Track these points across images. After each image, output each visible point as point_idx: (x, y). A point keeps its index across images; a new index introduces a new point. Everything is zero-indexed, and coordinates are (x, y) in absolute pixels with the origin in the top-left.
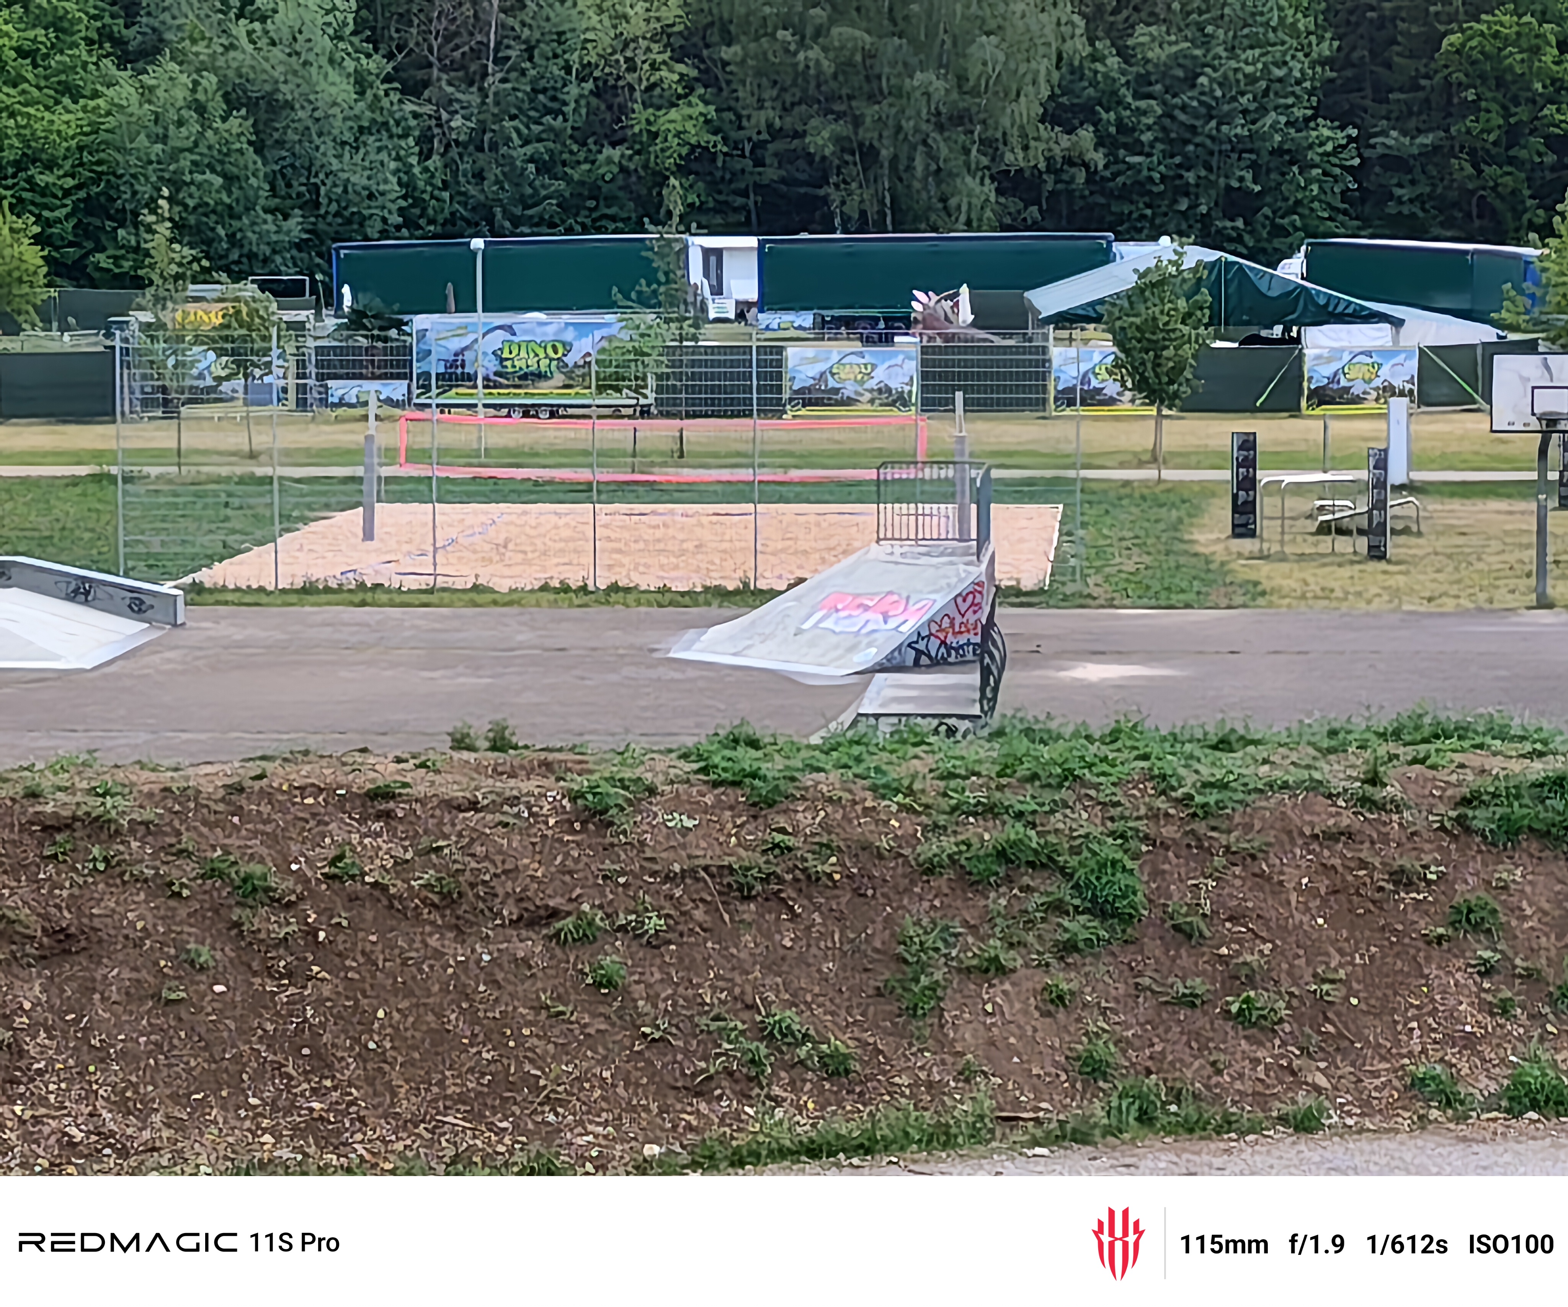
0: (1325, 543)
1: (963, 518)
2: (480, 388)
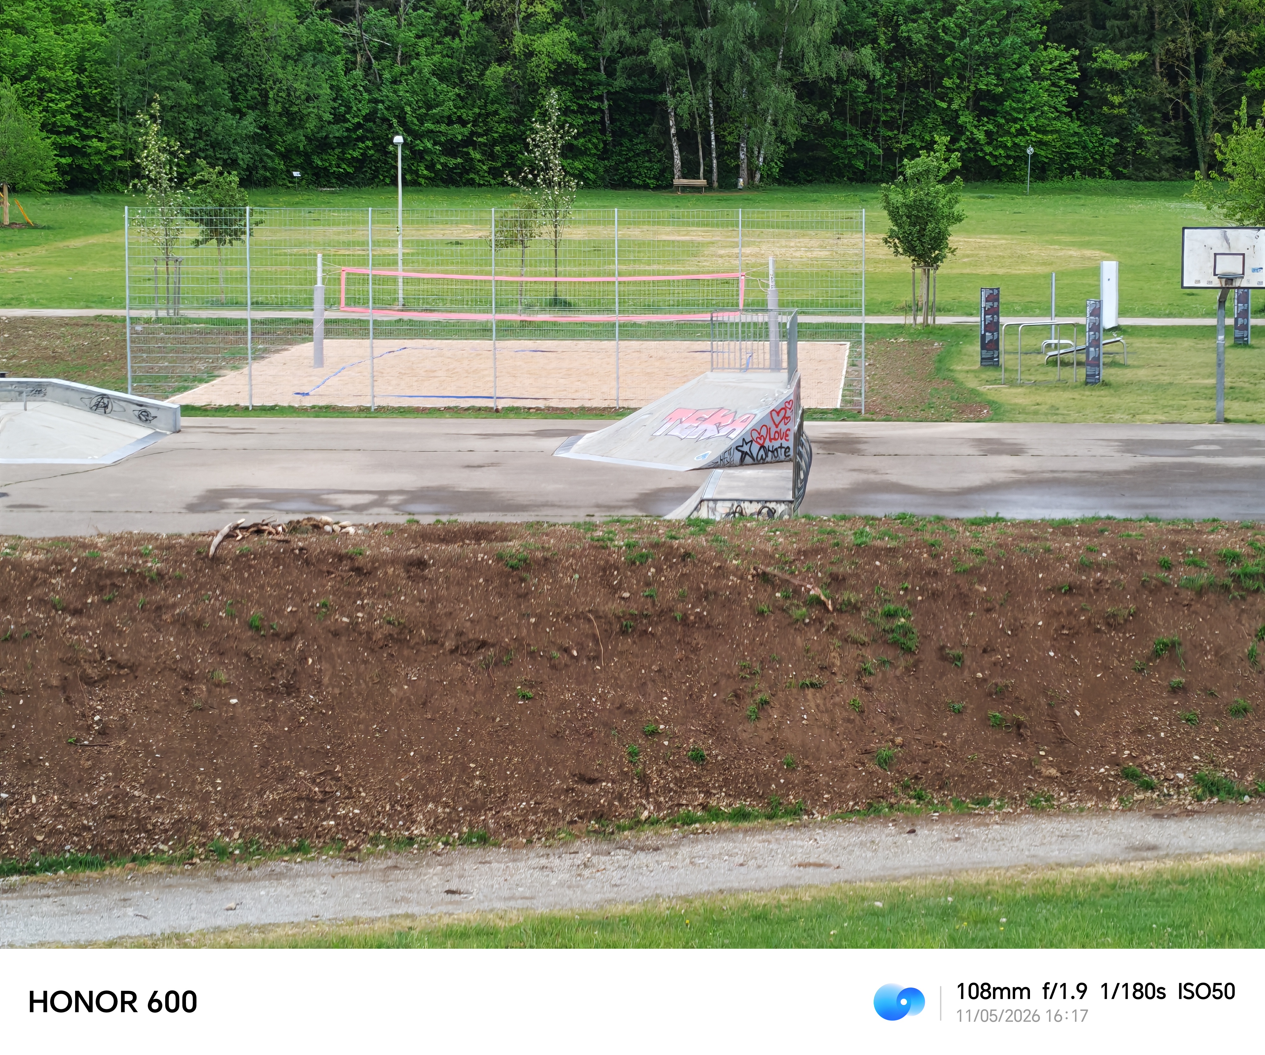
0: (1054, 373)
1: (775, 352)
2: (400, 250)
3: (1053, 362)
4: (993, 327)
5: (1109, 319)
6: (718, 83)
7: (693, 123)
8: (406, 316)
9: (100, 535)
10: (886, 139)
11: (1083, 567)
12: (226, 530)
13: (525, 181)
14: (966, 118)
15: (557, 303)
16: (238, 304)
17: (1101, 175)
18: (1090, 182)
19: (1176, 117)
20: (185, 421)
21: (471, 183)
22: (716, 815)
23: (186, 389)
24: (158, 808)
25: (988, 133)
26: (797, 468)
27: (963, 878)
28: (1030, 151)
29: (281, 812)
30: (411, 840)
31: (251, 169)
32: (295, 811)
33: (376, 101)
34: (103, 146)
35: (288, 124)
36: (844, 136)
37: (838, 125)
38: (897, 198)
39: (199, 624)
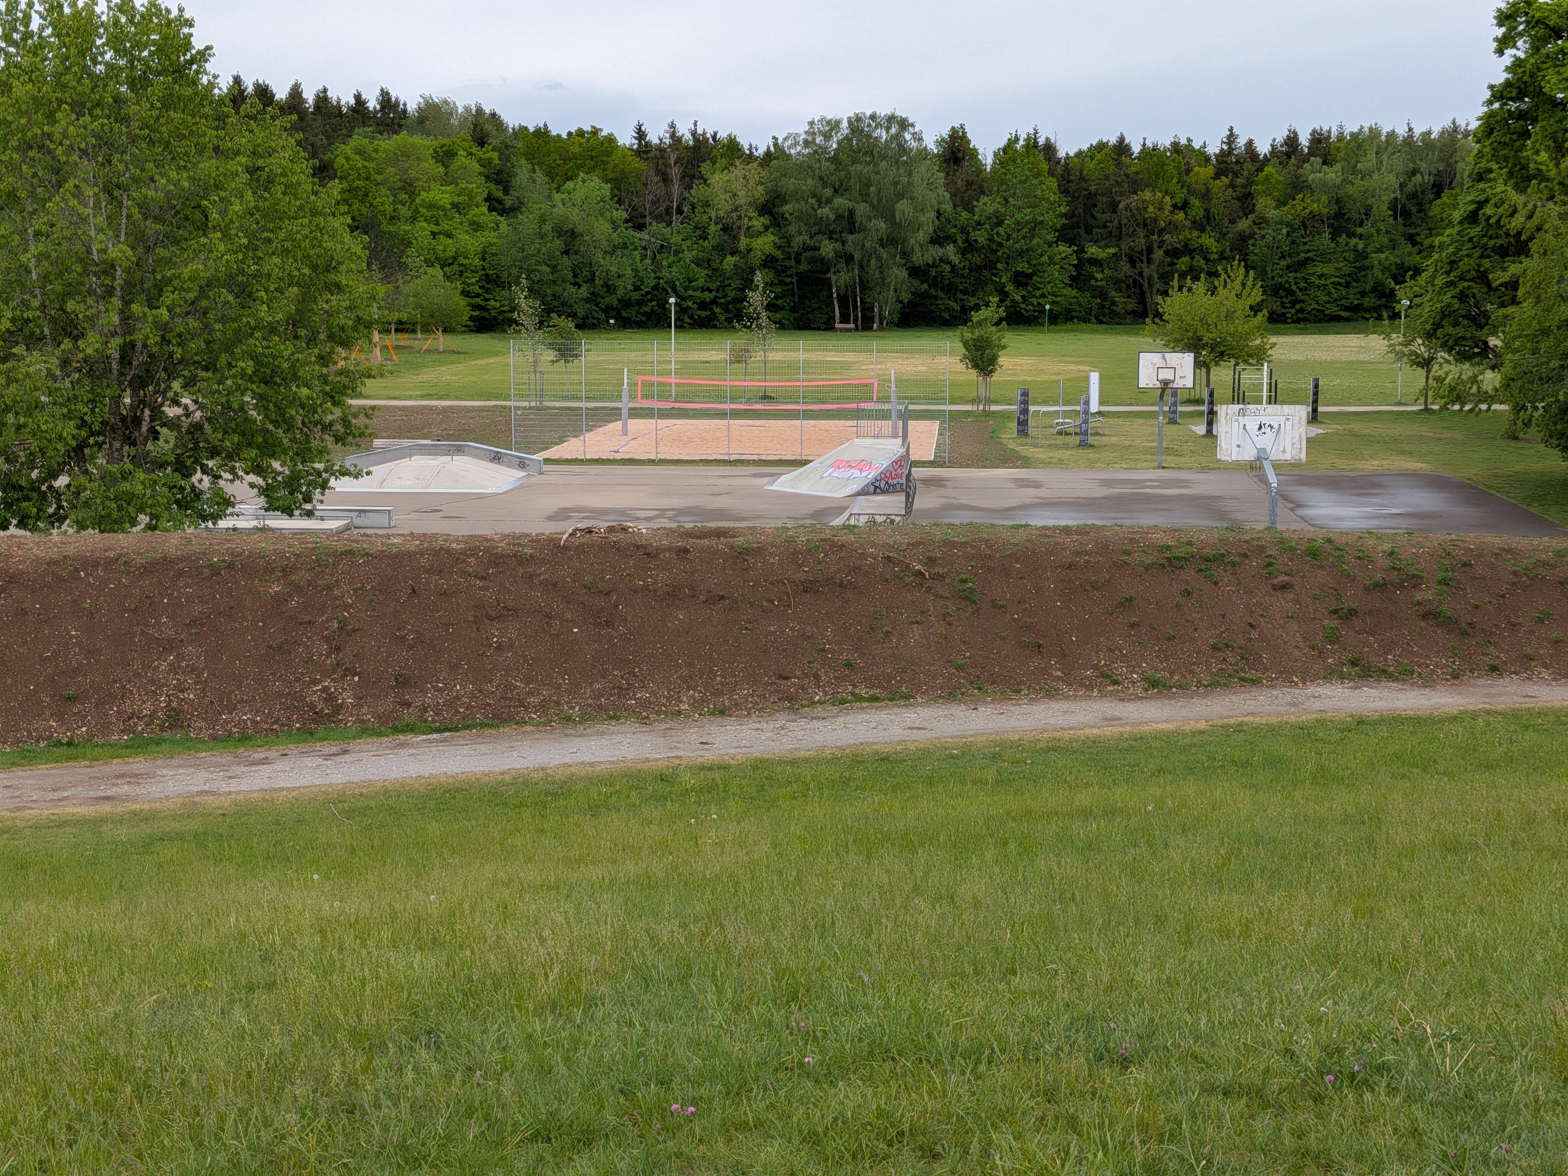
0: (1061, 439)
1: (895, 427)
2: (673, 366)
3: (1060, 433)
4: (1025, 412)
5: (1094, 407)
6: (861, 267)
7: (847, 291)
8: (677, 405)
9: (496, 534)
10: (961, 300)
11: (1077, 553)
12: (570, 531)
13: (745, 326)
14: (1010, 288)
15: (766, 397)
16: (577, 398)
17: (1090, 321)
18: (1083, 326)
19: (1134, 287)
20: (546, 468)
21: (715, 327)
22: (859, 698)
23: (547, 449)
24: (531, 693)
25: (1023, 297)
26: (908, 496)
27: (1005, 736)
28: (1047, 307)
29: (603, 696)
30: (679, 713)
31: (585, 318)
32: (612, 695)
33: (659, 278)
34: (497, 305)
35: (608, 292)
36: (936, 298)
37: (933, 292)
38: (968, 335)
39: (555, 585)
